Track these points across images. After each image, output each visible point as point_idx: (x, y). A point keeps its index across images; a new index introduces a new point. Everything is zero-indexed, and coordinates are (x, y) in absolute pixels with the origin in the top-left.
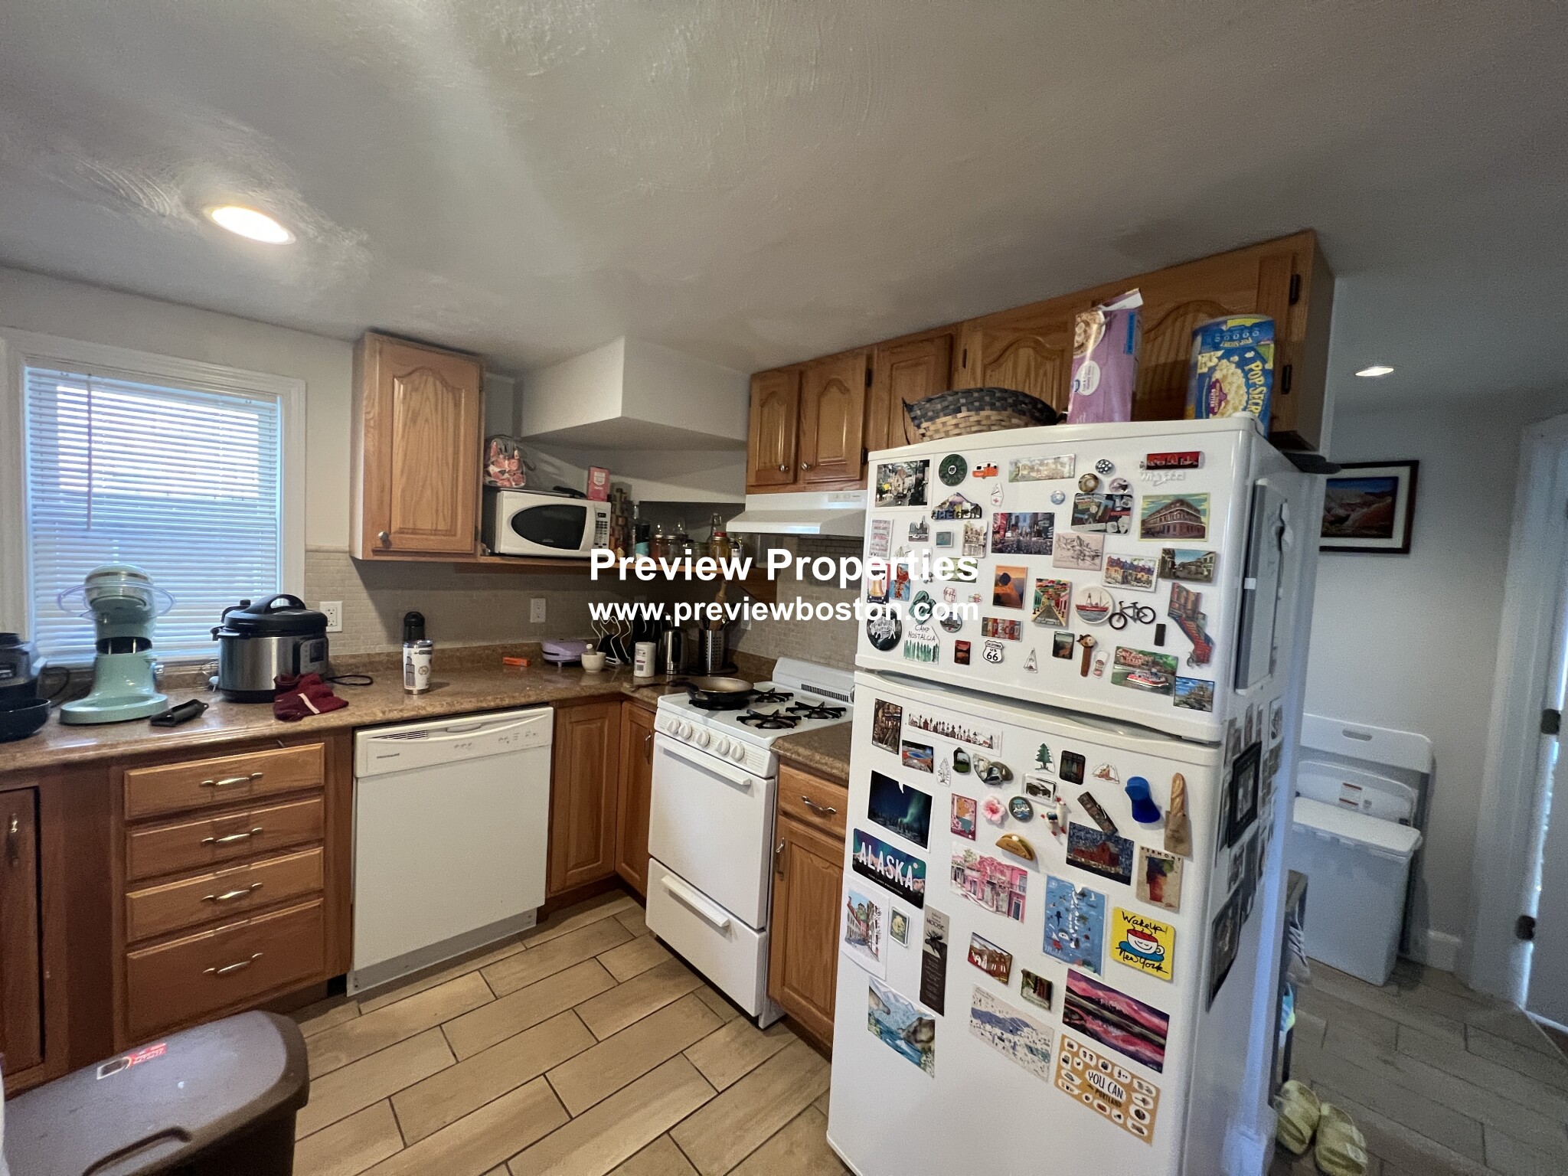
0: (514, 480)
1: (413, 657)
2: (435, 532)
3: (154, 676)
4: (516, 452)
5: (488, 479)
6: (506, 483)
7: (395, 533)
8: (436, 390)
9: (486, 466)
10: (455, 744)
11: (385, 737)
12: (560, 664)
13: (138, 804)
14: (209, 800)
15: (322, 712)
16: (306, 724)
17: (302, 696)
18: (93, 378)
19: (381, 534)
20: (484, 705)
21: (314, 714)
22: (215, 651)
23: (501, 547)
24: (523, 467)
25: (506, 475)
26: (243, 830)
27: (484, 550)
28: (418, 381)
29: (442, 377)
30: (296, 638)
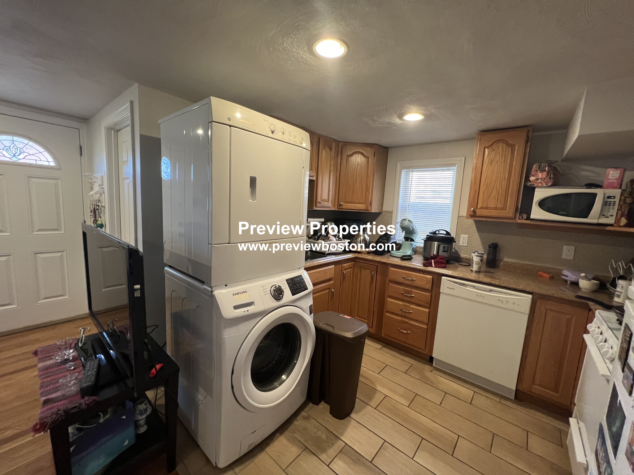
0: (545, 183)
1: (474, 257)
2: (496, 208)
3: (413, 249)
4: (547, 168)
5: (529, 183)
6: (540, 185)
7: (479, 209)
8: (503, 148)
9: (527, 177)
10: (479, 295)
11: (451, 281)
12: (569, 282)
13: (391, 276)
14: (403, 282)
15: (435, 267)
16: (430, 269)
17: (433, 261)
18: (414, 170)
19: (472, 209)
20: (493, 282)
21: (432, 267)
22: (422, 245)
23: (532, 216)
24: (551, 175)
25: (539, 181)
26: (410, 294)
27: (522, 217)
28: (494, 148)
29: (506, 141)
30: (440, 243)
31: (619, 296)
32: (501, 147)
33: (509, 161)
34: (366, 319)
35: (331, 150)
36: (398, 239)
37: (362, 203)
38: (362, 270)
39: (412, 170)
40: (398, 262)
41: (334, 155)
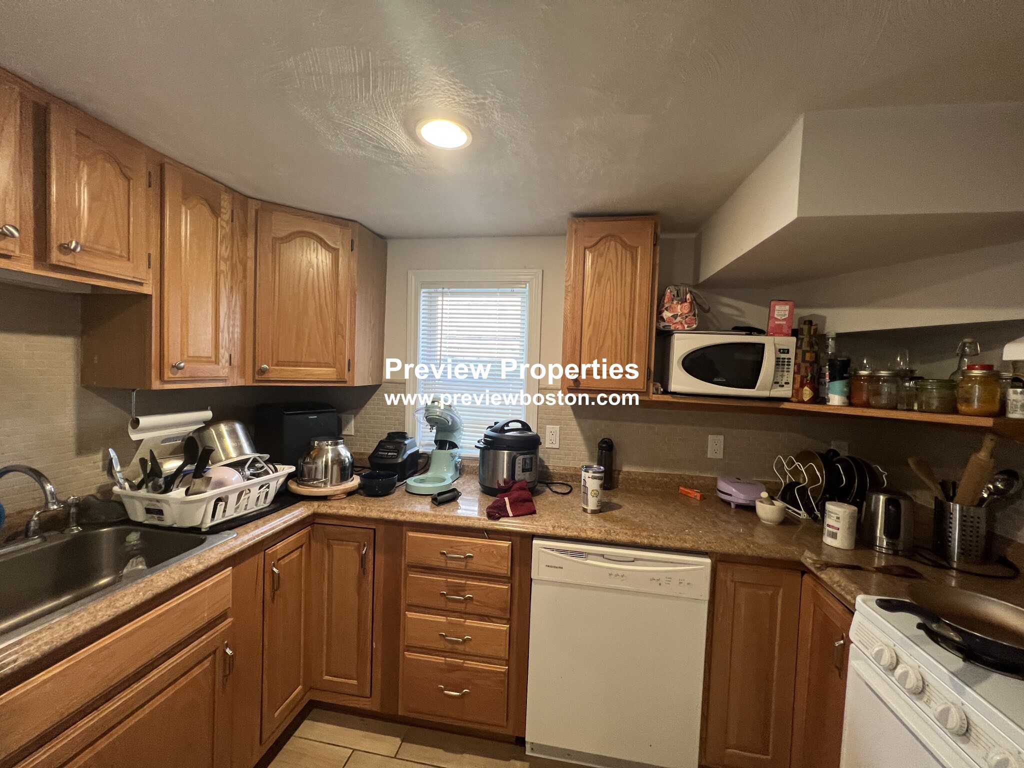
0: (686, 323)
1: (587, 480)
4: (688, 296)
5: (662, 324)
6: (680, 327)
8: (617, 252)
9: (660, 313)
10: (615, 573)
11: (552, 550)
12: (733, 506)
13: (412, 555)
14: (443, 565)
15: (514, 516)
16: (503, 524)
17: (506, 499)
20: (638, 540)
21: (508, 516)
23: (674, 387)
24: (694, 309)
25: (679, 319)
26: (462, 593)
27: (657, 390)
28: (602, 248)
29: (621, 239)
30: (515, 453)
31: (834, 536)
32: (612, 250)
33: (629, 279)
34: (354, 674)
35: (216, 212)
36: (422, 443)
37: (327, 365)
38: (334, 546)
39: (440, 290)
40: (426, 515)
41: (228, 229)
